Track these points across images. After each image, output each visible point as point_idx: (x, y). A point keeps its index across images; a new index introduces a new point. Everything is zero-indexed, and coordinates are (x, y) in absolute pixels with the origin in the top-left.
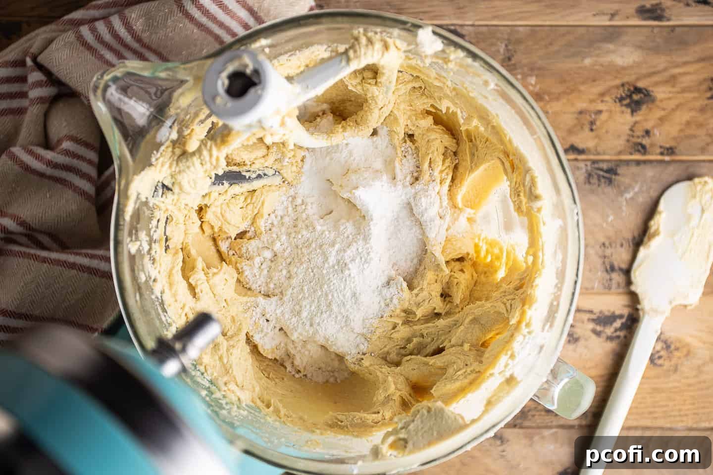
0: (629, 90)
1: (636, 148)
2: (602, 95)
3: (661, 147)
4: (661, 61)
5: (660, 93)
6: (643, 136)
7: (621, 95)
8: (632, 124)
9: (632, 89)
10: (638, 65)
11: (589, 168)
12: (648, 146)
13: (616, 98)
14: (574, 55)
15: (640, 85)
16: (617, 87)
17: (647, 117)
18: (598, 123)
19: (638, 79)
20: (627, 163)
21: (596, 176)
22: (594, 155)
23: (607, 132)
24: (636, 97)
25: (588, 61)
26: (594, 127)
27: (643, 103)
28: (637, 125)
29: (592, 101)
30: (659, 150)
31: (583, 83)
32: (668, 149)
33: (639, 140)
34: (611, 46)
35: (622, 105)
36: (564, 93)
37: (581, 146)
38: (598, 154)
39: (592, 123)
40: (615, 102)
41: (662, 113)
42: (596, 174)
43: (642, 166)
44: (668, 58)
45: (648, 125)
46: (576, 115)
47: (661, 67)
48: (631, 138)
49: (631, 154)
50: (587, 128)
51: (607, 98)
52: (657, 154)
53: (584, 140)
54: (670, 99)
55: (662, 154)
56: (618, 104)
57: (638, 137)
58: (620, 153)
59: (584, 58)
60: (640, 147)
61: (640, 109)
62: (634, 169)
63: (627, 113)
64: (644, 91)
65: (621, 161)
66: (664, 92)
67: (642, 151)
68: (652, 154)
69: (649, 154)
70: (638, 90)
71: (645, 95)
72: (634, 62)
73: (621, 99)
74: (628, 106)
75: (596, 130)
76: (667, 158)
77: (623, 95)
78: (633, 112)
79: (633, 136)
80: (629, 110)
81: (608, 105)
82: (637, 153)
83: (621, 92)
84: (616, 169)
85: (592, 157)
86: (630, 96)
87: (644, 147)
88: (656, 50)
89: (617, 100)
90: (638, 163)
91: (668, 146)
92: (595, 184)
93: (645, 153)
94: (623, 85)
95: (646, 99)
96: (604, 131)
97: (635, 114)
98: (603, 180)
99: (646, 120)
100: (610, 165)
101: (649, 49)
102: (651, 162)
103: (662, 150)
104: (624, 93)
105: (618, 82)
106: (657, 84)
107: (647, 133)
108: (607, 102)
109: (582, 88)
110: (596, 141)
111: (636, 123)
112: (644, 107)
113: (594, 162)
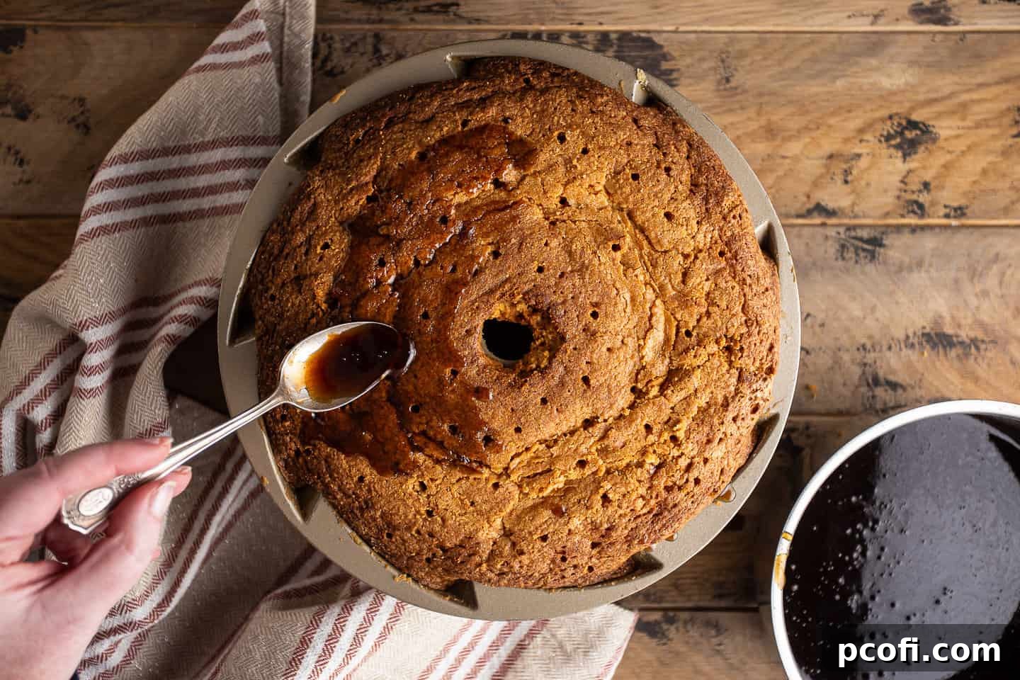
0: (900, 124)
1: (910, 208)
2: (861, 131)
3: (946, 206)
4: (945, 83)
5: (944, 129)
6: (920, 191)
7: (888, 131)
8: (904, 173)
9: (904, 123)
10: (912, 88)
11: (843, 236)
12: (927, 205)
13: (882, 135)
14: (819, 74)
15: (915, 117)
16: (883, 120)
17: (926, 164)
18: (855, 172)
19: (913, 109)
20: (899, 229)
21: (852, 249)
22: (850, 218)
23: (868, 184)
24: (910, 135)
25: (840, 84)
26: (849, 178)
27: (920, 143)
28: (910, 174)
29: (846, 140)
30: (943, 211)
31: (833, 114)
32: (956, 210)
33: (914, 197)
34: (874, 62)
35: (889, 147)
36: (807, 128)
37: (831, 205)
38: (856, 217)
39: (847, 172)
40: (880, 141)
41: (948, 157)
42: (853, 245)
43: (918, 234)
44: (956, 79)
45: (928, 176)
46: (824, 161)
47: (947, 91)
48: (903, 194)
49: (903, 216)
50: (839, 179)
51: (868, 137)
52: (939, 217)
53: (835, 196)
54: (957, 137)
55: (947, 216)
56: (884, 145)
57: (913, 192)
58: (887, 215)
59: (836, 78)
60: (915, 207)
61: (915, 153)
62: (906, 238)
63: (896, 157)
64: (921, 126)
65: (888, 226)
66: (950, 128)
67: (919, 212)
68: (933, 217)
69: (929, 216)
70: (913, 125)
71: (923, 132)
72: (907, 84)
73: (889, 138)
74: (898, 147)
75: (852, 181)
76: (954, 222)
77: (892, 132)
78: (905, 156)
79: (905, 191)
80: (900, 154)
81: (870, 146)
82: (912, 215)
83: (888, 128)
84: (882, 239)
85: (846, 221)
86: (901, 134)
87: (921, 206)
88: (937, 66)
89: (883, 139)
90: (914, 229)
91: (955, 204)
92: (851, 258)
93: (922, 216)
94: (891, 117)
95: (925, 138)
96: (863, 183)
97: (908, 159)
98: (862, 254)
99: (924, 168)
100: (873, 233)
101: (929, 66)
102: (931, 227)
103: (947, 210)
104: (892, 128)
105: (884, 113)
106: (939, 115)
107: (926, 185)
108: (868, 141)
109: (832, 121)
110: (852, 197)
111: (910, 171)
112: (921, 149)
113: (849, 228)
